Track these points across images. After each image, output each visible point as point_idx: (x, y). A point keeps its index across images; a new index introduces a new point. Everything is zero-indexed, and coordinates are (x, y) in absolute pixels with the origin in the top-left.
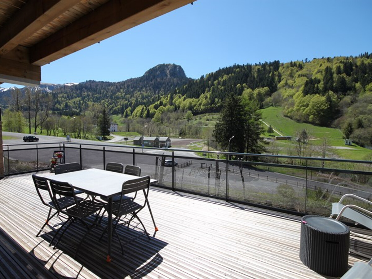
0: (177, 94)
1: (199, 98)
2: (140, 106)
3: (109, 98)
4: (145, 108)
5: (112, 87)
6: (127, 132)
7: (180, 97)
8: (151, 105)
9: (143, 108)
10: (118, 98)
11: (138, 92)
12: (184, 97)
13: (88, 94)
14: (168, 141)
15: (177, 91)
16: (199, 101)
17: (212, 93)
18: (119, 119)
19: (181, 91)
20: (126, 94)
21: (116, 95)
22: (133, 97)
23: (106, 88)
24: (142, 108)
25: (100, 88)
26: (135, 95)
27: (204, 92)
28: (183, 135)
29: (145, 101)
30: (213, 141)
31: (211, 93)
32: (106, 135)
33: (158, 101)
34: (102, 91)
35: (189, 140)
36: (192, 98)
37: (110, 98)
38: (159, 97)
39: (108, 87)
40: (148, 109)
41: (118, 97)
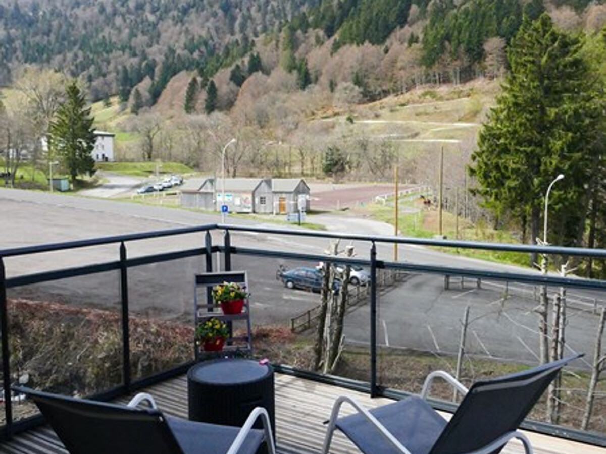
0: (310, 30)
1: (388, 43)
2: (183, 73)
3: (77, 47)
4: (199, 79)
5: (84, 10)
6: (145, 161)
7: (319, 42)
8: (221, 70)
9: (195, 80)
10: (107, 47)
11: (175, 24)
12: (332, 39)
13: (9, 35)
14: (303, 192)
15: (311, 19)
16: (386, 51)
17: (433, 23)
18: (115, 117)
19: (323, 18)
20: (133, 35)
21: (100, 36)
22: (158, 43)
23: (68, 14)
24: (190, 80)
25: (48, 16)
26: (164, 36)
27: (402, 19)
28: (338, 171)
29: (196, 55)
30: (473, 192)
31: (428, 22)
32: (83, 172)
33: (243, 55)
34: (55, 23)
35: (369, 189)
36: (360, 43)
37: (80, 49)
38: (246, 39)
39: (73, 8)
40: (212, 84)
41: (107, 41)
